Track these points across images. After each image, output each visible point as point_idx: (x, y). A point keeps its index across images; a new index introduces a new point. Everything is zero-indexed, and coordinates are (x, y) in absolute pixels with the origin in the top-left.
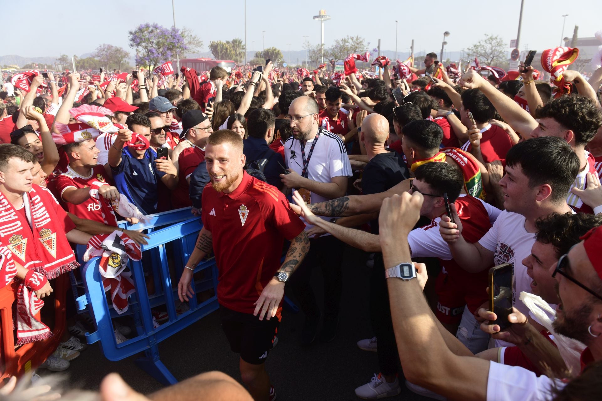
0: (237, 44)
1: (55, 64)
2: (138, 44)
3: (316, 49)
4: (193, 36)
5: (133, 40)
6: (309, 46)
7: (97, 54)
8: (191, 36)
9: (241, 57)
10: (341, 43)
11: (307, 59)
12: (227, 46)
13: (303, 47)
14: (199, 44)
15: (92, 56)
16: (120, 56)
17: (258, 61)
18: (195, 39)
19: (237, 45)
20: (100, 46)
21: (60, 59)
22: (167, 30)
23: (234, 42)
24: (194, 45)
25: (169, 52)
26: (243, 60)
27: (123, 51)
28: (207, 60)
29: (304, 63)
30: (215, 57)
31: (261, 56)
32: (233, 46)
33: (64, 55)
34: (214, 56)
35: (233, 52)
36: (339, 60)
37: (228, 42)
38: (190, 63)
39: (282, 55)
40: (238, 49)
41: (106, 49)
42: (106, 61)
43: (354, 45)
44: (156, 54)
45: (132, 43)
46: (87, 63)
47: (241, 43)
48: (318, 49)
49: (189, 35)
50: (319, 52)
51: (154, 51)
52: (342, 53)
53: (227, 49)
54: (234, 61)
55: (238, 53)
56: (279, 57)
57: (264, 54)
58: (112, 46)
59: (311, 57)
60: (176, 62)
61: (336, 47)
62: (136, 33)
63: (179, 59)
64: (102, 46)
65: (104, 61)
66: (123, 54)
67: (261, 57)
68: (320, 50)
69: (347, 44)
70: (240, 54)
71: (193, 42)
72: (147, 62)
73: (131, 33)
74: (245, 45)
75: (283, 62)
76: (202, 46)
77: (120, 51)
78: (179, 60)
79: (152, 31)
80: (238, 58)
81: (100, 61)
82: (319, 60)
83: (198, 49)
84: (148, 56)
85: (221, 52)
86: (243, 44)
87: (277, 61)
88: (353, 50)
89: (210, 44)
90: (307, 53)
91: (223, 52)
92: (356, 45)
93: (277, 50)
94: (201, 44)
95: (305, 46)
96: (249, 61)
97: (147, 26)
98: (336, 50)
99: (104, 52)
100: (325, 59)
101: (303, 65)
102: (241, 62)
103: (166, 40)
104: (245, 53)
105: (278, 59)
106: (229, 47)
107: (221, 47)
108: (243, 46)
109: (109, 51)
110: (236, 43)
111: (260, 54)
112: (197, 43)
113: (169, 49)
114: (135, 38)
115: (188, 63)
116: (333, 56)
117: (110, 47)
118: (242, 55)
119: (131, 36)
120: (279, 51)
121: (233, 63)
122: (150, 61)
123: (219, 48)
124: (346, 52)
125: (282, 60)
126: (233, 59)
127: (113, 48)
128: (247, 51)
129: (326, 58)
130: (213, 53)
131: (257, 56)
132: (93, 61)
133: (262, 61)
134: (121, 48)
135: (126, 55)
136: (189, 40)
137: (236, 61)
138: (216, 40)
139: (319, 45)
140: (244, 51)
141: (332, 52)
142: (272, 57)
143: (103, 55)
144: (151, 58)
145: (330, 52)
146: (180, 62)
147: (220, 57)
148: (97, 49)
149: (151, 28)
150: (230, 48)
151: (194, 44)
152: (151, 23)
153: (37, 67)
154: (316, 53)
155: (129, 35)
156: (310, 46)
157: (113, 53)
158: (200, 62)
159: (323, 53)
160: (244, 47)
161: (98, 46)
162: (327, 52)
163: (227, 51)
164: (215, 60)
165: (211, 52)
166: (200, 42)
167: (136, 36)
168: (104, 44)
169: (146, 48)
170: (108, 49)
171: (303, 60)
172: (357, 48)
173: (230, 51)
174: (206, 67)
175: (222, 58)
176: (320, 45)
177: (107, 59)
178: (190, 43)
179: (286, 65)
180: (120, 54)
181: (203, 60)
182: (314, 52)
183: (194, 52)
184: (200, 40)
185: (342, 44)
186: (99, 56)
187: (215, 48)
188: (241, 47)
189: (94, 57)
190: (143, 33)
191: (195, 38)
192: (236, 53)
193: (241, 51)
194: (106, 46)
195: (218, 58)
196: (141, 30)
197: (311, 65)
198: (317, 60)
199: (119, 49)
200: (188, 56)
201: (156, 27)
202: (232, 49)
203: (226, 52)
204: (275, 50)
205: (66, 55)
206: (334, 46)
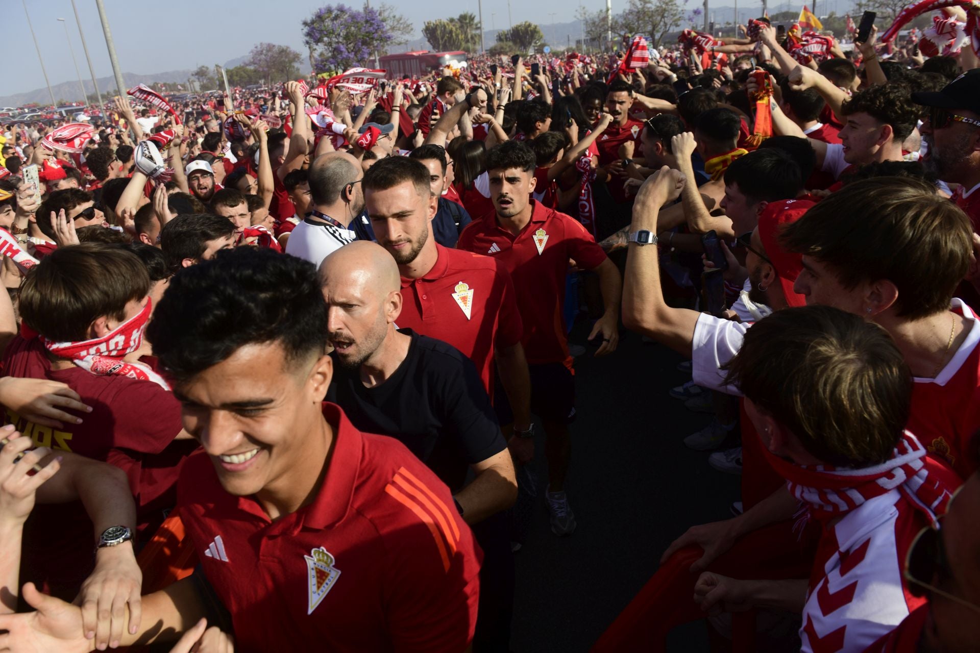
0: (468, 21)
1: (189, 81)
2: (318, 41)
3: (597, 20)
4: (397, 17)
5: (308, 34)
6: (585, 14)
7: (252, 60)
8: (394, 17)
9: (475, 43)
10: (638, 4)
11: (583, 37)
12: (451, 26)
13: (575, 17)
14: (407, 29)
15: (245, 63)
16: (287, 60)
17: (502, 48)
18: (401, 22)
19: (466, 24)
20: (256, 47)
21: (197, 74)
22: (359, 14)
23: (463, 18)
24: (400, 32)
25: (365, 49)
26: (478, 47)
27: (290, 51)
28: (421, 53)
29: (578, 42)
30: (434, 47)
31: (506, 39)
32: (462, 27)
33: (203, 67)
34: (431, 47)
35: (461, 37)
36: (636, 33)
37: (452, 20)
38: (395, 62)
39: (542, 33)
40: (468, 30)
41: (264, 52)
42: (266, 69)
43: (661, 7)
44: (345, 54)
45: (307, 38)
46: (237, 76)
47: (472, 19)
48: (601, 17)
49: (391, 15)
50: (602, 23)
51: (343, 48)
52: (640, 22)
53: (451, 32)
54: (463, 52)
55: (469, 36)
56: (537, 37)
57: (512, 35)
58: (274, 46)
59: (588, 32)
60: (374, 61)
61: (631, 12)
62: (313, 22)
63: (378, 56)
64: (259, 47)
65: (263, 71)
66: (291, 56)
67: (507, 41)
68: (605, 19)
69: (649, 5)
70: (472, 38)
71: (398, 26)
72: (332, 67)
73: (305, 24)
74: (480, 22)
75: (543, 45)
76: (412, 32)
77: (286, 51)
78: (378, 58)
79: (336, 17)
80: (470, 45)
81: (255, 71)
82: (603, 35)
83: (407, 37)
84: (334, 57)
85: (442, 38)
86: (476, 20)
87: (533, 44)
88: (659, 15)
89: (424, 27)
90: (583, 27)
91: (446, 38)
92: (664, 6)
93: (533, 26)
94: (410, 28)
95: (579, 16)
96: (488, 48)
97: (329, 11)
98: (630, 17)
99: (263, 56)
100: (613, 34)
101: (577, 47)
102: (475, 51)
103: (360, 29)
104: (480, 36)
105: (535, 41)
106: (454, 29)
107: (441, 30)
108: (476, 25)
109: (270, 54)
110: (465, 21)
111: (506, 35)
112: (404, 28)
113: (364, 43)
114: (312, 31)
115: (392, 62)
116: (626, 27)
117: (270, 47)
118: (477, 39)
119: (306, 29)
120: (536, 27)
121: (464, 54)
122: (336, 64)
123: (439, 32)
124: (647, 18)
125: (542, 42)
126: (462, 48)
127: (276, 49)
128: (483, 31)
129: (615, 33)
130: (429, 41)
131: (500, 39)
132: (245, 71)
133: (510, 46)
134: (288, 48)
135: (296, 57)
136: (391, 24)
137: (467, 50)
138: (433, 19)
139: (601, 11)
140: (478, 32)
141: (624, 22)
142: (525, 38)
143: (260, 60)
144: (339, 60)
145: (621, 21)
146: (380, 60)
147: (441, 47)
148: (252, 52)
149: (335, 12)
150: (456, 29)
151: (399, 30)
152: (334, 5)
153: (164, 88)
154: (598, 25)
155: (302, 27)
156: (587, 14)
157: (276, 56)
158: (411, 57)
159: (610, 22)
160: (479, 25)
161: (253, 48)
162: (616, 22)
163: (452, 36)
164: (434, 52)
165: (427, 39)
166: (408, 26)
167: (314, 28)
168: (261, 44)
169: (330, 44)
170: (268, 51)
171: (577, 38)
172: (665, 10)
173: (457, 35)
174: (420, 66)
175: (446, 49)
176: (604, 10)
177: (268, 66)
178: (393, 28)
179: (549, 50)
180: (286, 57)
181: (415, 54)
182: (594, 23)
183: (400, 44)
184: (409, 22)
185: (640, 7)
186: (255, 64)
187: (431, 32)
188: (474, 27)
189: (247, 65)
190: (323, 21)
191: (401, 19)
192: (466, 37)
193: (474, 32)
194: (265, 46)
195: (438, 48)
196: (320, 18)
197: (592, 45)
198: (599, 37)
199: (285, 48)
200: (392, 50)
201: (342, 10)
202: (459, 31)
203: (450, 38)
204: (530, 25)
205: (206, 65)
206: (627, 11)
